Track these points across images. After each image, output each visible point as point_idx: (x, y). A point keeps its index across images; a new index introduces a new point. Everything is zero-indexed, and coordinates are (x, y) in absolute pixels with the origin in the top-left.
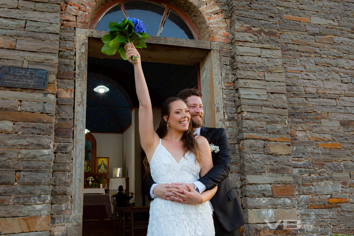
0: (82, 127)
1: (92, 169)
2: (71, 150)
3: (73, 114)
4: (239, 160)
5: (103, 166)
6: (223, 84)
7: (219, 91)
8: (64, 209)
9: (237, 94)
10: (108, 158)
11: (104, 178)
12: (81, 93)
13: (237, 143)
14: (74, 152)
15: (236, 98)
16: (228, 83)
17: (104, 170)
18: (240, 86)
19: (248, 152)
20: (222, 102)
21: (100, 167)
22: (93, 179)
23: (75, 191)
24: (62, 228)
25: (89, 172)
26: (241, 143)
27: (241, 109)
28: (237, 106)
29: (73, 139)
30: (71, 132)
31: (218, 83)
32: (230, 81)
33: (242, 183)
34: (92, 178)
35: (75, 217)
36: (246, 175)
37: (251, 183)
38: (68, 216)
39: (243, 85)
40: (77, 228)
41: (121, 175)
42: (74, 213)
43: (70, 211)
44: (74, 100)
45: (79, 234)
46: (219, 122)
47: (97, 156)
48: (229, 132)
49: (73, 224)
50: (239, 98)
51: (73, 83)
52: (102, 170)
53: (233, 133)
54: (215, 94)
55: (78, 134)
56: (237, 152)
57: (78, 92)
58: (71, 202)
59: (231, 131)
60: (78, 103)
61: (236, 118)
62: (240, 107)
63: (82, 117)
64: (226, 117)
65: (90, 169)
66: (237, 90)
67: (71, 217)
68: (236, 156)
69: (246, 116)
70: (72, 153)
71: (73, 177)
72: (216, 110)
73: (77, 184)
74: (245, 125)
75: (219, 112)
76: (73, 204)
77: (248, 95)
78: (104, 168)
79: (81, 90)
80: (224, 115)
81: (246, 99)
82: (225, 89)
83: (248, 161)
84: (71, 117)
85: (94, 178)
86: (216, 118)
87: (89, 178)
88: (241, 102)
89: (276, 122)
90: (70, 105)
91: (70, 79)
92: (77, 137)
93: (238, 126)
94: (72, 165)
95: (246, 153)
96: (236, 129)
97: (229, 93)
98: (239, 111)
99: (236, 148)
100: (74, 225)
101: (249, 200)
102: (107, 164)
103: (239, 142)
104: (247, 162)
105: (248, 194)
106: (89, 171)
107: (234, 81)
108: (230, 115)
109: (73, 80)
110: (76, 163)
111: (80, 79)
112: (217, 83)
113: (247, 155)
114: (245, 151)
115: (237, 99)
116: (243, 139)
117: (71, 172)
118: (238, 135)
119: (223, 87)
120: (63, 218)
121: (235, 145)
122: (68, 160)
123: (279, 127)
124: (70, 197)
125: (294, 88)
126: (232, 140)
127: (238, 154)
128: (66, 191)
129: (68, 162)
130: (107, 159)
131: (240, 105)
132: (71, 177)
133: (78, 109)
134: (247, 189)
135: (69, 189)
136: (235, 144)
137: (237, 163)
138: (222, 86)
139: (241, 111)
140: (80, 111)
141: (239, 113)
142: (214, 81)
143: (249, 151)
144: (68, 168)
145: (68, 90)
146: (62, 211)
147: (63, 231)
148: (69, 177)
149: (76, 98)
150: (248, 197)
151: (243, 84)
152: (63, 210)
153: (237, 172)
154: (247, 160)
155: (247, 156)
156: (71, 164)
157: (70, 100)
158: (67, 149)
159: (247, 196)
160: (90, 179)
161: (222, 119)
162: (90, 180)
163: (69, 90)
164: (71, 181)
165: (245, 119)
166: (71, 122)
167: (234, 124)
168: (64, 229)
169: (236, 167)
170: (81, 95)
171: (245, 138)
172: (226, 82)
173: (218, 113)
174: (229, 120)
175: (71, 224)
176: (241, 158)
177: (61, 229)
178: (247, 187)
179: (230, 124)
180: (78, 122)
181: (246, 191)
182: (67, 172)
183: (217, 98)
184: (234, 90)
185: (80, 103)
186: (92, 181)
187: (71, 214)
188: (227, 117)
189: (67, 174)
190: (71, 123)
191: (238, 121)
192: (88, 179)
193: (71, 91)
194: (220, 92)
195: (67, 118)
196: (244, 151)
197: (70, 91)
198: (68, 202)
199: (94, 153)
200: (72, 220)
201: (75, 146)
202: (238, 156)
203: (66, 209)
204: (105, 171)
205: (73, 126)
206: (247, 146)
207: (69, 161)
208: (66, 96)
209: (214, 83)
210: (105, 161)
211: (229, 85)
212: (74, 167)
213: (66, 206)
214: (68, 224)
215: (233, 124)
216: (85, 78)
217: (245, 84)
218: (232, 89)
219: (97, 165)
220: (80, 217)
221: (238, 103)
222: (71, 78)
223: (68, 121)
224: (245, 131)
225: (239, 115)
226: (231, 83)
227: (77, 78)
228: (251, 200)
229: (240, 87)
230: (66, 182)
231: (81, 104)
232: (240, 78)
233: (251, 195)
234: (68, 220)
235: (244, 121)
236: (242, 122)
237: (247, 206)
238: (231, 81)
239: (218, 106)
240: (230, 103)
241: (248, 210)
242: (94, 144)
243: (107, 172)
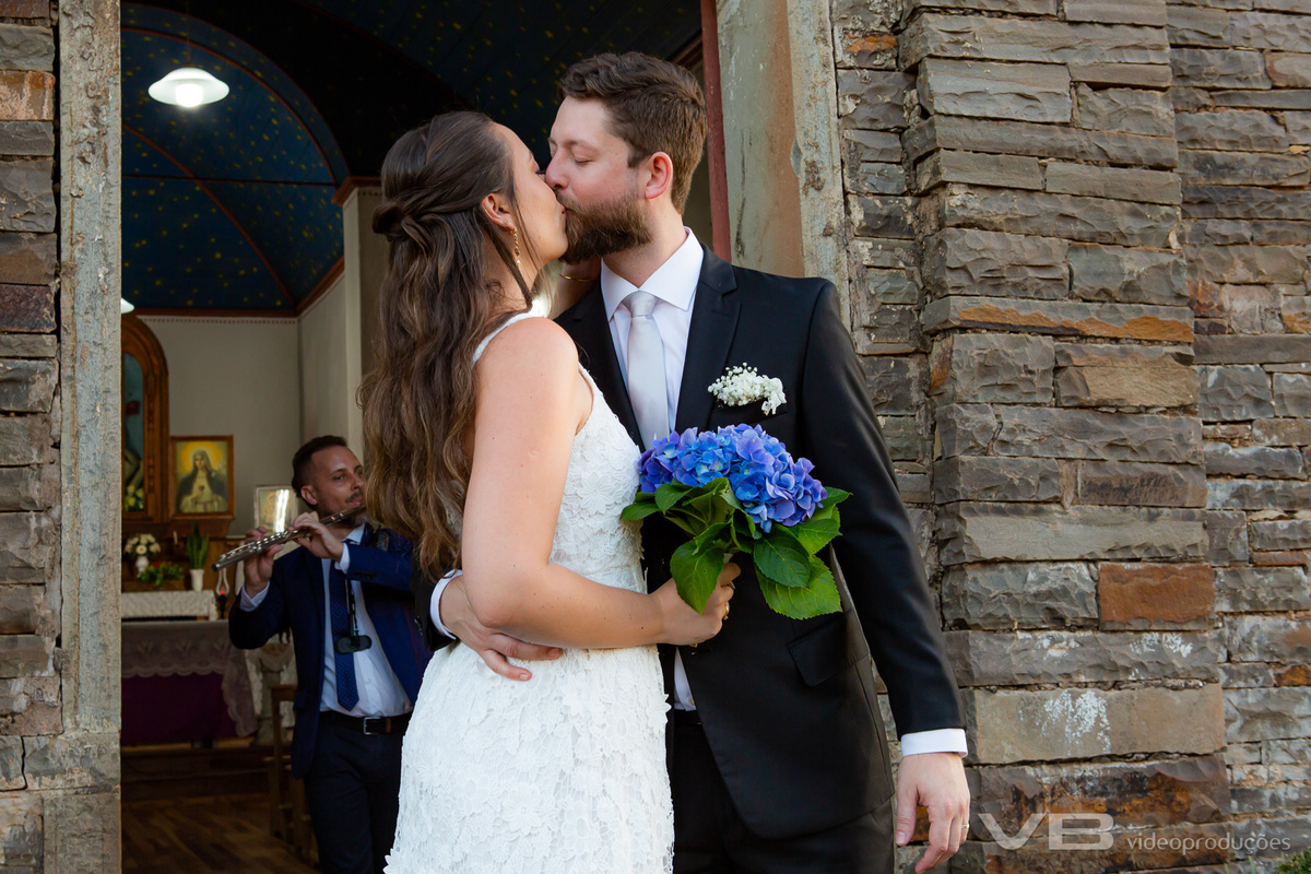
0: (101, 275)
1: (151, 497)
2: (48, 398)
3: (53, 204)
4: (923, 440)
5: (201, 480)
6: (837, 41)
7: (821, 77)
8: (21, 704)
9: (914, 92)
10: (228, 440)
11: (211, 539)
12: (91, 93)
13: (916, 352)
14: (67, 405)
15: (905, 114)
16: (865, 36)
17: (211, 502)
18: (932, 52)
19: (975, 397)
20: (833, 135)
21: (186, 485)
22: (155, 548)
23: (77, 613)
24: (14, 805)
25: (132, 509)
26: (937, 349)
27: (936, 172)
28: (913, 158)
29: (59, 341)
30: (47, 302)
31: (814, 34)
32: (877, 22)
33: (943, 558)
34: (150, 538)
35: (82, 744)
36: (962, 514)
37: (989, 558)
38: (44, 741)
39: (947, 47)
40: (92, 800)
42: (77, 724)
43: (56, 717)
44: (57, 131)
45: (104, 831)
46: (822, 239)
47: (174, 432)
48: (873, 296)
49: (72, 780)
50: (925, 114)
51: (45, 38)
52: (200, 499)
53: (891, 300)
54: (800, 94)
55: (82, 312)
56: (916, 397)
57: (75, 89)
58: (58, 670)
59: (883, 289)
60: (77, 149)
61: (910, 219)
62: (929, 163)
63: (100, 224)
64: (858, 215)
66: (913, 71)
67: (60, 746)
68: (910, 419)
69: (963, 206)
70: (56, 415)
71: (66, 538)
72: (802, 182)
73: (84, 575)
74: (958, 255)
75: (819, 189)
76: (68, 679)
77: (972, 97)
78: (207, 490)
79: (93, 80)
80: (846, 203)
81: (960, 116)
82: (851, 68)
83: (972, 444)
84: (41, 222)
85: (158, 540)
86: (805, 218)
87: (135, 540)
88: (938, 135)
89: (1120, 240)
90: (34, 158)
91: (29, 21)
92: (78, 327)
93: (921, 263)
94: (56, 476)
95: (963, 403)
96: (911, 278)
97: (870, 91)
98: (924, 182)
99: (909, 375)
100: (77, 784)
101: (981, 643)
102: (224, 472)
103: (923, 343)
104: (969, 450)
105: (975, 613)
106: (137, 505)
107: (897, 24)
108: (878, 203)
109: (45, 25)
110: (76, 464)
111: (82, 20)
112: (809, 34)
113: (966, 413)
114: (958, 390)
115: (914, 119)
116: (944, 331)
117: (55, 513)
118: (919, 311)
119: (838, 59)
120: (19, 753)
121: (904, 359)
122: (35, 452)
123: (1133, 263)
124: (50, 645)
125: (1214, 60)
126: (887, 335)
127: (918, 407)
128: (27, 613)
129: (35, 459)
130: (223, 444)
131: (929, 148)
132: (53, 540)
133: (81, 182)
134: (971, 587)
135: (43, 604)
136: (906, 355)
137: (918, 452)
138: (834, 53)
139: (933, 183)
140: (87, 191)
141: (926, 193)
142: (793, 26)
143: (980, 394)
144: (35, 490)
145: (21, 80)
146: (13, 714)
147: (20, 820)
148: (40, 541)
149: (64, 120)
150: (977, 627)
151: (946, 38)
152: (16, 708)
153: (918, 498)
154: (968, 436)
155: (967, 420)
156: (48, 471)
157: (35, 131)
158: (28, 392)
159: (970, 622)
160: (138, 543)
161: (835, 224)
162: (141, 550)
163: (29, 76)
164: (57, 561)
165: (958, 226)
166: (42, 250)
167: (900, 252)
168: (25, 807)
169: (908, 476)
170: (90, 102)
171: (957, 323)
172: (854, 31)
173: (812, 192)
174: (869, 231)
175: (59, 782)
176: (933, 428)
177: (12, 810)
178: (970, 577)
179: (878, 253)
180: (82, 251)
181: (964, 596)
182: (32, 514)
183: (807, 113)
184: (898, 75)
185: (88, 148)
186: (149, 555)
187: (58, 732)
188: (862, 217)
189: (33, 524)
190: (42, 256)
191: (920, 238)
192: (130, 548)
193: (37, 83)
194: (825, 83)
195: (22, 226)
196: (955, 394)
197: (32, 82)
198: (45, 667)
199: (156, 413)
200: (69, 763)
201: (72, 378)
202: (920, 418)
203: (32, 704)
204: (216, 507)
205: (52, 272)
206: (968, 366)
207: (39, 457)
208: (10, 112)
209: (793, 33)
210: (215, 455)
211: (871, 46)
212: (65, 485)
213: (31, 690)
214: (46, 780)
215: (892, 250)
216: (108, 15)
217: (955, 37)
218: (886, 70)
219: (175, 475)
220: (108, 744)
221: (917, 143)
222: (34, 14)
223: (25, 246)
224: (959, 288)
225: (927, 205)
226: (882, 34)
227: (68, 15)
228: (988, 642)
229: (931, 56)
230: (29, 567)
231: (93, 152)
232: (930, 10)
233: (990, 621)
234: (47, 759)
235: (950, 236)
236: (941, 243)
237: (969, 673)
238: (883, 24)
239: (816, 157)
240: (877, 141)
241: (973, 699)
242: (157, 372)
243: (223, 509)
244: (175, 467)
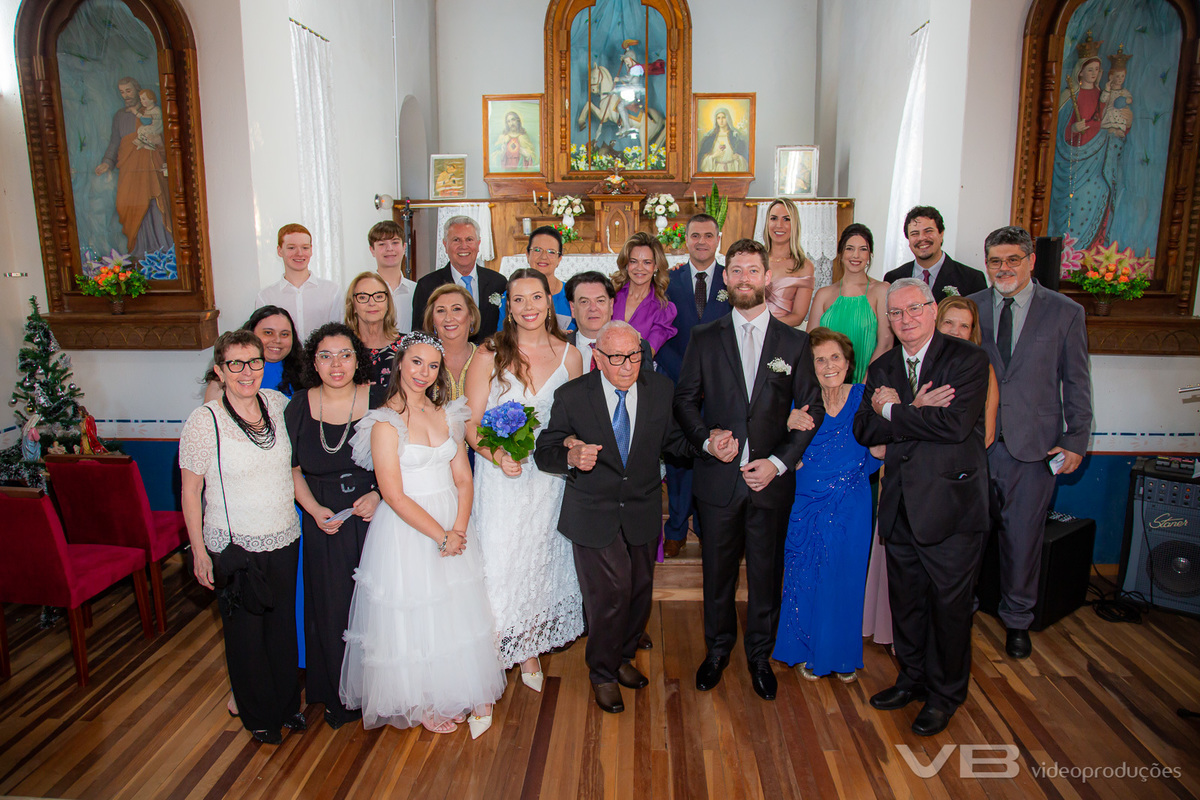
5: (722, 139)
10: (751, 97)
11: (730, 200)
17: (732, 162)
21: (707, 144)
22: (674, 208)
25: (654, 168)
34: (670, 198)
41: (814, 185)
47: (695, 90)
52: (720, 159)
65: (663, 152)
78: (728, 148)
85: (677, 200)
87: (655, 200)
102: (746, 131)
106: (659, 163)
130: (745, 102)
160: (658, 203)
162: (659, 209)
186: (668, 215)
192: (648, 208)
199: (679, 71)
204: (735, 167)
210: (737, 112)
219: (696, 133)
242: (680, 26)
243: (743, 169)
244: (696, 126)
